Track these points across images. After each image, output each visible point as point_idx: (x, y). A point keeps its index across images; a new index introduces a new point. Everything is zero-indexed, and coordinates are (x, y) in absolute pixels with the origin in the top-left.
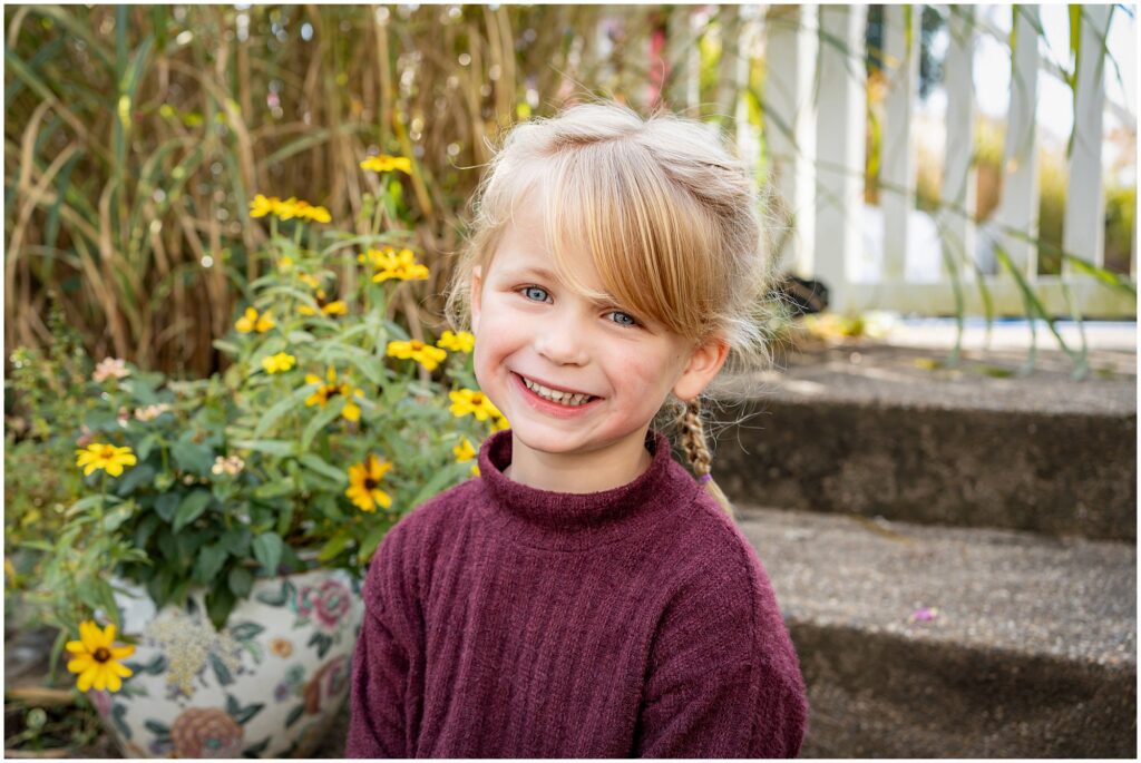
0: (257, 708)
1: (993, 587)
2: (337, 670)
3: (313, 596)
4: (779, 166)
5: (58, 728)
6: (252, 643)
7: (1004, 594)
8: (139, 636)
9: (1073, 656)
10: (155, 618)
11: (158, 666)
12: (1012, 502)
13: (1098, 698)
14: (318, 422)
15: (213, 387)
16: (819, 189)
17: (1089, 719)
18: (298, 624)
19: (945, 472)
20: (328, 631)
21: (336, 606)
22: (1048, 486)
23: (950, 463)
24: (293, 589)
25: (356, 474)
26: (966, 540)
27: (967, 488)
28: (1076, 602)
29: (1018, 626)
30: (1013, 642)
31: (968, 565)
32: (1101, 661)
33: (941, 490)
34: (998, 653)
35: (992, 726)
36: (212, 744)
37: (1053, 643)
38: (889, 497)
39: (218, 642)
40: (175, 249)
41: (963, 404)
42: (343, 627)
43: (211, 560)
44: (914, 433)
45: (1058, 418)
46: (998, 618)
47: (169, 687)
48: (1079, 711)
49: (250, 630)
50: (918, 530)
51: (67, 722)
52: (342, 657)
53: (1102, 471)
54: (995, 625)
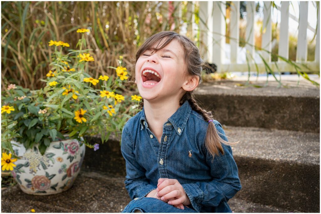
0: (54, 175)
1: (250, 142)
2: (76, 165)
3: (68, 146)
4: (203, 34)
5: (6, 182)
6: (52, 158)
7: (253, 143)
8: (22, 157)
9: (267, 159)
10: (26, 152)
11: (27, 165)
12: (258, 120)
13: (274, 169)
14: (65, 99)
15: (41, 91)
16: (214, 40)
17: (271, 175)
18: (64, 153)
19: (241, 112)
20: (72, 155)
21: (74, 149)
22: (267, 115)
23: (242, 110)
24: (63, 144)
25: (77, 113)
26: (246, 130)
27: (247, 116)
28: (271, 145)
29: (254, 151)
30: (252, 155)
31: (245, 137)
32: (274, 160)
33: (240, 117)
34: (248, 158)
35: (246, 177)
36: (42, 185)
37: (262, 155)
38: (227, 119)
39: (42, 158)
40: (40, 57)
41: (246, 94)
42: (77, 154)
43: (39, 137)
44: (233, 102)
45: (270, 97)
46: (249, 149)
47: (30, 170)
48: (269, 173)
49: (51, 155)
50: (234, 128)
51: (9, 181)
52: (77, 162)
53: (281, 111)
54: (248, 151)
